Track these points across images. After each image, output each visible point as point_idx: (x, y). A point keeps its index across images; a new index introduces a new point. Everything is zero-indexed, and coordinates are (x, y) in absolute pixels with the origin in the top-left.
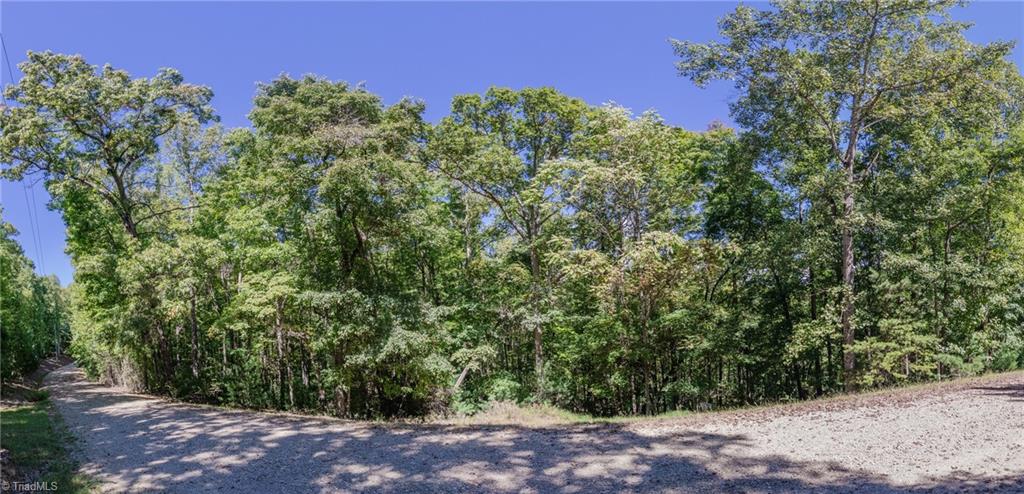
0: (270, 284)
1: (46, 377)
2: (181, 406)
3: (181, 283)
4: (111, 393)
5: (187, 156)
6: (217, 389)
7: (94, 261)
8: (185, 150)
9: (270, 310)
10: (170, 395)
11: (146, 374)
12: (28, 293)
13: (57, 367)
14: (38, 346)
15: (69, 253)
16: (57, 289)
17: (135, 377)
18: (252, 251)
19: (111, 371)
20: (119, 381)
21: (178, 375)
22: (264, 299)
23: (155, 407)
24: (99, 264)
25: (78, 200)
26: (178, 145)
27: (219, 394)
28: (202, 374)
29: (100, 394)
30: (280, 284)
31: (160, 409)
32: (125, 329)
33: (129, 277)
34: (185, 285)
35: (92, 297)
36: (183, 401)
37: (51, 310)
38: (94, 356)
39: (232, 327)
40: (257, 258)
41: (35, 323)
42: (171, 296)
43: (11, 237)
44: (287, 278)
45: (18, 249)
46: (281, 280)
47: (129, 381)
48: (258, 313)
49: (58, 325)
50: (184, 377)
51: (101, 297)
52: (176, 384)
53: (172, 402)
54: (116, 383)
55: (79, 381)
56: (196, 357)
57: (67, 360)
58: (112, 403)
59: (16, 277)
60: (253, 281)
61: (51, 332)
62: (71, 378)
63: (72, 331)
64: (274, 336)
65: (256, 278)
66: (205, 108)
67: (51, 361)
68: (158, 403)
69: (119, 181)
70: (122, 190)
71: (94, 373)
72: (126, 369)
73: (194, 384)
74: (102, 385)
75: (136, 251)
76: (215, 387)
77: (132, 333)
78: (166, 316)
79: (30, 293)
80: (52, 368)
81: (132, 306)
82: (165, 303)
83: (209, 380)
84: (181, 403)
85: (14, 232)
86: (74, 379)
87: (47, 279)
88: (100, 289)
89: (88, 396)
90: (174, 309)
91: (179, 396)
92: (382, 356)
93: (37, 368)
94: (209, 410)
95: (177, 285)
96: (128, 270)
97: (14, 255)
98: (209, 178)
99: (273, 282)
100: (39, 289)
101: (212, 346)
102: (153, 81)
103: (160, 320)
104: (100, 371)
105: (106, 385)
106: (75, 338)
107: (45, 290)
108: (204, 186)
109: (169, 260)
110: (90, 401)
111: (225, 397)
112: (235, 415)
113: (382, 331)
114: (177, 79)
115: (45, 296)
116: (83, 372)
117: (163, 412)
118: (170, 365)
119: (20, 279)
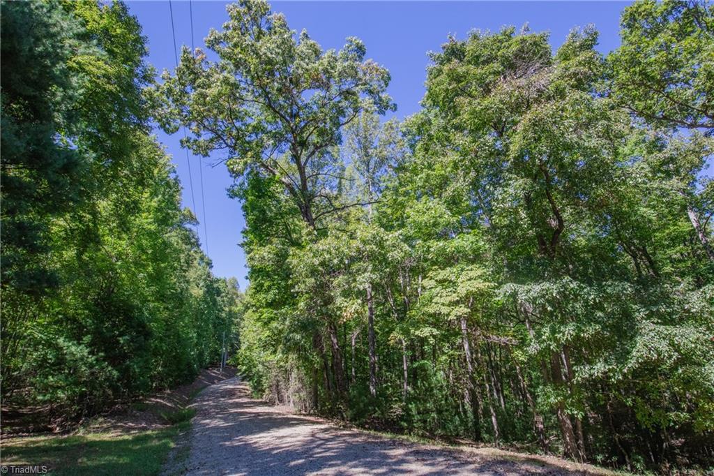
0: (460, 280)
1: (203, 392)
2: (354, 436)
3: (359, 278)
4: (272, 414)
5: (367, 154)
6: (399, 412)
7: (266, 253)
8: (366, 148)
9: (463, 310)
10: (343, 419)
11: (316, 390)
12: (197, 292)
13: (220, 380)
14: (201, 354)
15: (242, 245)
16: (235, 294)
17: (303, 394)
18: (436, 245)
19: (277, 386)
20: (286, 398)
21: (353, 392)
22: (454, 297)
23: (321, 435)
24: (271, 256)
25: (260, 188)
26: (359, 142)
27: (401, 418)
28: (382, 393)
29: (258, 414)
30: (470, 279)
31: (327, 440)
32: (291, 332)
33: (302, 269)
34: (364, 281)
35: (261, 296)
36: (358, 426)
37: (224, 315)
38: (260, 367)
39: (417, 333)
40: (442, 252)
41: (199, 327)
42: (347, 294)
43: (188, 226)
44: (479, 272)
45: (193, 240)
46: (472, 274)
47: (296, 398)
48: (448, 315)
49: (229, 331)
50: (360, 394)
51: (270, 296)
52: (351, 404)
53: (345, 427)
54: (281, 401)
55: (240, 397)
56: (374, 373)
57: (231, 372)
58: (267, 429)
59: (185, 271)
60: (440, 277)
61: (219, 338)
62: (231, 393)
63: (241, 338)
64: (461, 347)
65: (442, 274)
66: (383, 96)
67: (214, 372)
68: (326, 430)
69: (301, 169)
70: (304, 180)
71: (258, 389)
72: (294, 384)
73: (371, 404)
74: (265, 404)
75: (312, 241)
76: (397, 409)
77: (298, 337)
78: (340, 316)
79: (201, 292)
80: (212, 380)
81: (302, 305)
82: (339, 301)
83: (388, 399)
84: (356, 430)
85: (192, 219)
86: (234, 395)
87: (224, 281)
88: (270, 288)
89: (242, 418)
90: (350, 308)
91: (353, 419)
92: (632, 363)
93: (193, 380)
94: (394, 444)
95: (355, 280)
96: (300, 260)
97: (189, 247)
98: (387, 177)
99: (463, 277)
100: (213, 290)
101: (390, 359)
102: (340, 54)
103: (332, 319)
104: (265, 386)
105: (270, 403)
106: (243, 347)
107: (219, 293)
108: (383, 185)
109: (346, 251)
110: (241, 424)
111: (410, 422)
112: (433, 454)
113: (623, 330)
114: (360, 51)
115: (219, 299)
116: (247, 386)
117: (330, 445)
118: (344, 379)
119: (191, 275)
